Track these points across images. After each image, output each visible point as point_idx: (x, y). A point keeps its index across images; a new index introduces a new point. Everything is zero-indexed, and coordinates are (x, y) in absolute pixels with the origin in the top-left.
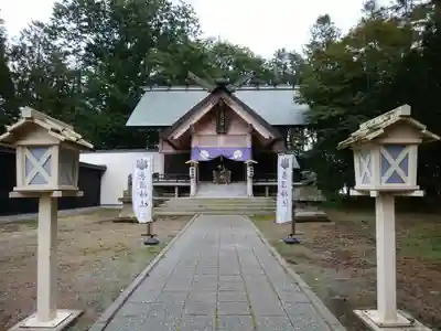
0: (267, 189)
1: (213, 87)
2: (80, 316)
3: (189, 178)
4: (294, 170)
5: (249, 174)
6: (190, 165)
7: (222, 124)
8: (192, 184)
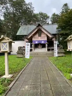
0: (51, 49)
1: (37, 25)
2: (13, 75)
3: (32, 47)
4: (58, 45)
5: (46, 46)
6: (32, 44)
7: (40, 34)
8: (33, 49)
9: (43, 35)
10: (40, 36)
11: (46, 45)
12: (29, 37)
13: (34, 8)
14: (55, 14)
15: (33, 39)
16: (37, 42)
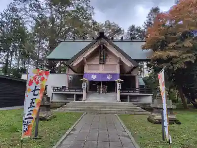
0: (128, 97)
5: (118, 88)
6: (82, 81)
7: (102, 58)
8: (84, 93)
9: (110, 61)
10: (103, 61)
11: (118, 86)
12: (75, 64)
13: (93, 9)
14: (134, 26)
15: (86, 70)
16: (94, 78)
